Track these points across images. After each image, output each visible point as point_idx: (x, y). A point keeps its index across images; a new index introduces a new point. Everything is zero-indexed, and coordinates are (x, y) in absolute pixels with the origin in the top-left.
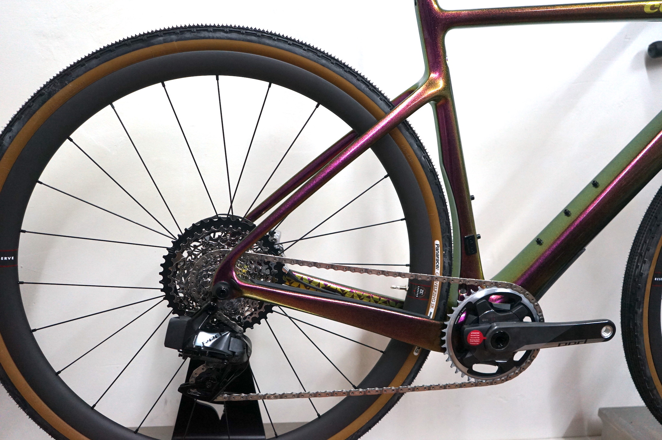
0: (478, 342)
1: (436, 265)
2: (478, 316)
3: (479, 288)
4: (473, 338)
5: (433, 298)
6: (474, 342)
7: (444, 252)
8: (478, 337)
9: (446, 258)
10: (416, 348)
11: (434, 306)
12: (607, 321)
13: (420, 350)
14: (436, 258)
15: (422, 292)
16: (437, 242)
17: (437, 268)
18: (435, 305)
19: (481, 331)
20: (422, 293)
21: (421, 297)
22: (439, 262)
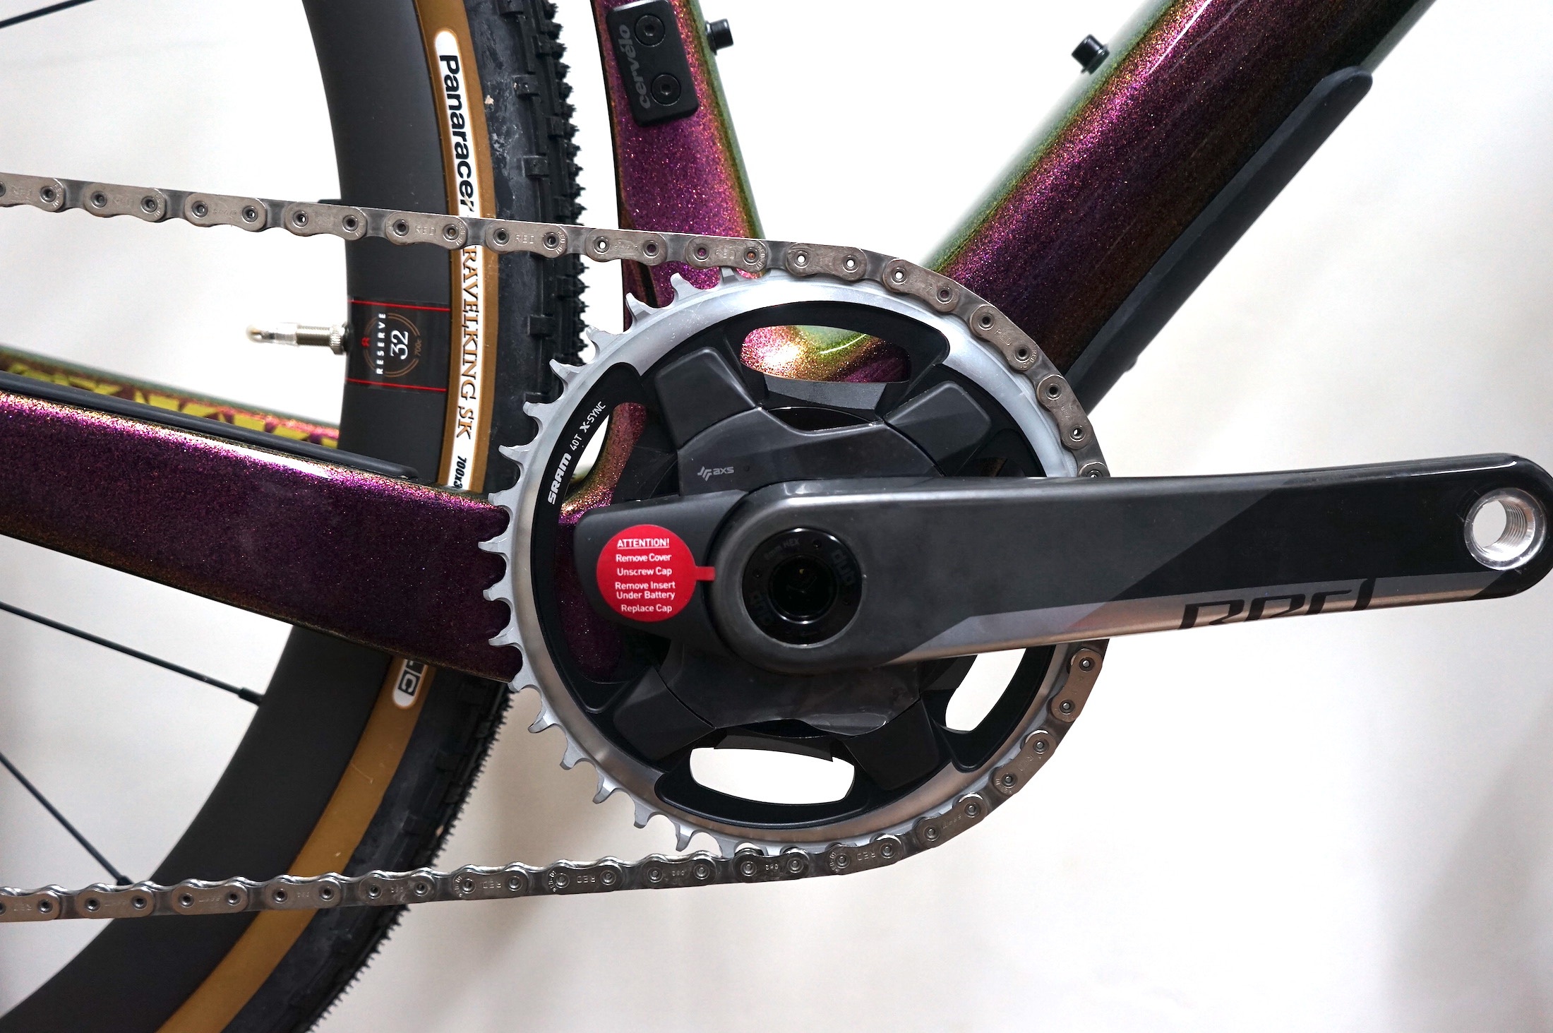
0: (665, 602)
1: (459, 180)
2: (673, 447)
3: (678, 282)
4: (632, 573)
5: (463, 379)
6: (642, 602)
7: (490, 101)
8: (664, 565)
9: (508, 134)
10: (404, 668)
11: (475, 424)
12: (1514, 463)
13: (421, 676)
14: (455, 139)
15: (401, 343)
16: (446, 43)
17: (466, 198)
18: (476, 415)
19: (675, 527)
20: (402, 351)
21: (403, 372)
22: (472, 160)
